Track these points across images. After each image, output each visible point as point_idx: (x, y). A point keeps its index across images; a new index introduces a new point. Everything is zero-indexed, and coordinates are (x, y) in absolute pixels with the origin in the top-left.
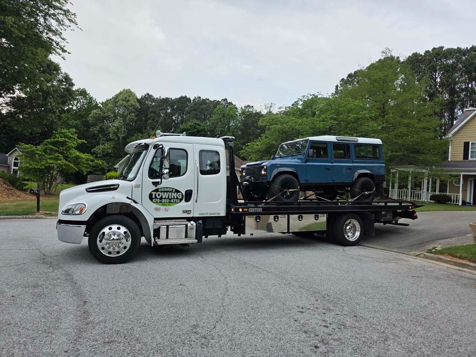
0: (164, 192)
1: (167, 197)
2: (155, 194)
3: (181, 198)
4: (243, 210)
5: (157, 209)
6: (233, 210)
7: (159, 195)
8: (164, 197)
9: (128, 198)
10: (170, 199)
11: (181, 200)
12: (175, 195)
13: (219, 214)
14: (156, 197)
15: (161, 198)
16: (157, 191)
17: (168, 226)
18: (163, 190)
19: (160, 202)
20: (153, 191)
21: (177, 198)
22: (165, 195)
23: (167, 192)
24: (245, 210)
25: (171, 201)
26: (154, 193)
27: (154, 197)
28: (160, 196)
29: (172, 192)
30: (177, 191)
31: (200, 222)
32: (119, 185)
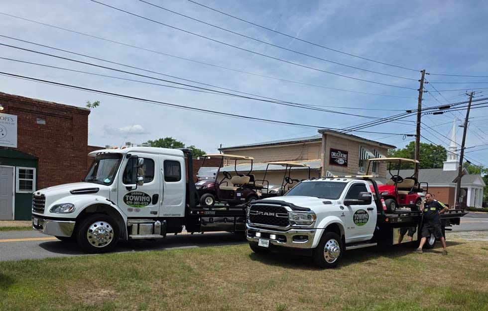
0: (136, 195)
1: (138, 200)
2: (129, 197)
3: (149, 201)
4: (200, 213)
5: (130, 210)
6: (191, 212)
7: (131, 198)
8: (135, 200)
9: (107, 200)
10: (141, 202)
11: (149, 203)
12: (144, 198)
13: (180, 215)
14: (129, 200)
15: (133, 201)
16: (129, 194)
17: (139, 224)
18: (134, 194)
19: (132, 204)
20: (127, 195)
21: (146, 201)
22: (136, 198)
23: (138, 195)
24: (202, 212)
25: (141, 203)
26: (127, 196)
27: (127, 199)
28: (133, 199)
29: (142, 196)
30: (146, 195)
31: (165, 221)
32: (98, 189)
